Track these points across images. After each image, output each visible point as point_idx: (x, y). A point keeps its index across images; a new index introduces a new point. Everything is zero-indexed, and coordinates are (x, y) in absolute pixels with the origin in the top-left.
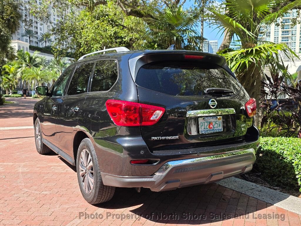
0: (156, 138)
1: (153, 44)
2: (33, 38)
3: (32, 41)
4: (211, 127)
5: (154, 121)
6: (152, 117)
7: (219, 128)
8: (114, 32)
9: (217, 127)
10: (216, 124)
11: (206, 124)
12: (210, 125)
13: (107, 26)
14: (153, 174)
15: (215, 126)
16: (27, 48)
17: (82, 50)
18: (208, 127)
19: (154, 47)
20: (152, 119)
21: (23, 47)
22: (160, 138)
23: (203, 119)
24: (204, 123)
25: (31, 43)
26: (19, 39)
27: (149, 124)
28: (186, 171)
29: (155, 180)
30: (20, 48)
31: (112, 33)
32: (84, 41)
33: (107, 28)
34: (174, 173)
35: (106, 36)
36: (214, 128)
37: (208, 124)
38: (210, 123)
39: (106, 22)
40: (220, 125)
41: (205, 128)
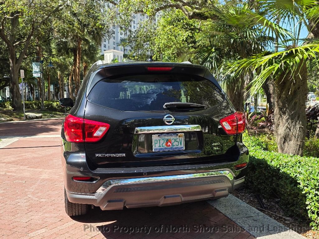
0: (100, 155)
1: (210, 48)
2: (127, 46)
3: (127, 50)
4: (169, 145)
5: (97, 137)
6: (95, 133)
7: (180, 146)
8: (186, 36)
9: (177, 144)
10: (175, 142)
11: (162, 142)
12: (168, 143)
13: (180, 31)
14: (95, 192)
15: (175, 144)
16: (121, 56)
17: (154, 58)
18: (164, 145)
19: (211, 51)
20: (95, 135)
21: (118, 56)
22: (104, 155)
23: (158, 136)
24: (160, 140)
25: (125, 52)
26: (114, 48)
27: (92, 140)
28: (130, 191)
29: (96, 198)
30: (115, 57)
31: (184, 37)
32: (156, 48)
33: (180, 32)
34: (114, 192)
35: (177, 42)
36: (173, 145)
37: (165, 141)
38: (168, 141)
39: (179, 27)
40: (181, 143)
41: (161, 145)
